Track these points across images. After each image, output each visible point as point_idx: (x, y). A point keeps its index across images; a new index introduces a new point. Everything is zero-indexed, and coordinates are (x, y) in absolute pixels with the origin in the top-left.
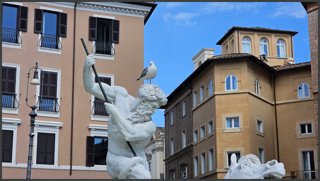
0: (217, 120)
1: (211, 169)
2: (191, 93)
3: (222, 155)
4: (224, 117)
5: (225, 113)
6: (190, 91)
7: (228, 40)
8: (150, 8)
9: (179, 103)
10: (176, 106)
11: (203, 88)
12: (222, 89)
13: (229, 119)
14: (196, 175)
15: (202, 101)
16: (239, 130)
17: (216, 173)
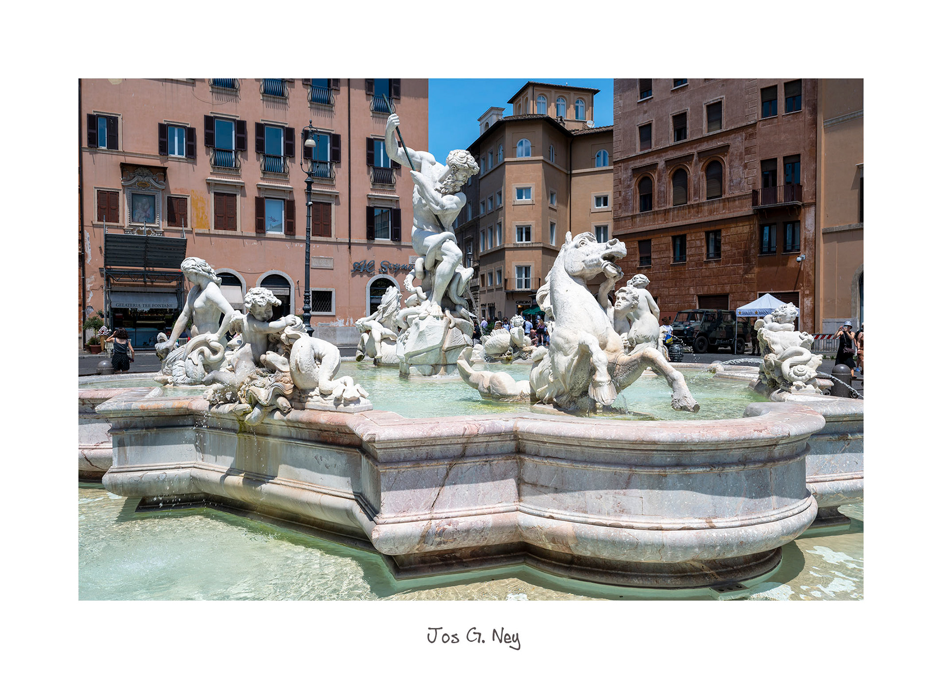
0: (506, 190)
1: (498, 245)
4: (514, 187)
5: (516, 182)
7: (521, 97)
11: (492, 153)
12: (513, 155)
13: (520, 189)
14: (482, 249)
15: (490, 168)
16: (529, 201)
17: (504, 250)
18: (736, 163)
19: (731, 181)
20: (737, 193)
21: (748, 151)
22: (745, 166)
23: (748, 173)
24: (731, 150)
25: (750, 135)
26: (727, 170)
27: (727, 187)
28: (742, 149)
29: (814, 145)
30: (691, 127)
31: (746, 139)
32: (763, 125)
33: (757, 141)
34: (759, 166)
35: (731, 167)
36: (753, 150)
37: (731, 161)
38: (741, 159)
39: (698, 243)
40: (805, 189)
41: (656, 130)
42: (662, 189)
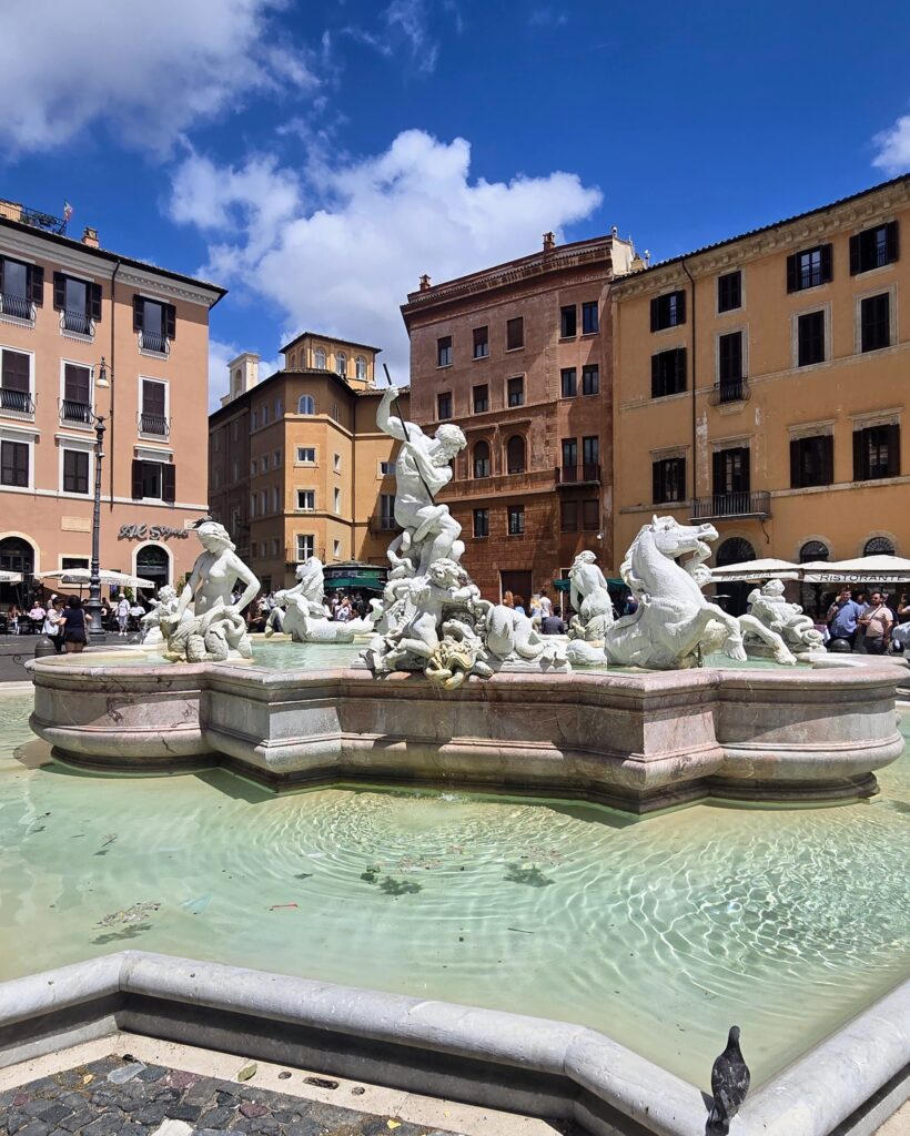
0: (286, 449)
1: (274, 510)
2: (249, 412)
3: (291, 494)
4: (295, 447)
5: (297, 442)
6: (246, 409)
7: (296, 348)
8: (218, 295)
9: (229, 424)
10: (224, 427)
11: (267, 407)
12: (295, 411)
13: (302, 452)
14: (253, 515)
15: (265, 424)
16: (314, 465)
17: (283, 516)
18: (538, 439)
19: (533, 457)
20: (539, 470)
22: (547, 443)
23: (550, 451)
24: (532, 426)
25: (551, 413)
26: (529, 446)
27: (529, 463)
28: (543, 426)
29: (611, 427)
30: (493, 400)
31: (546, 417)
32: (564, 405)
33: (557, 419)
34: (560, 445)
35: (533, 443)
36: (554, 428)
37: (533, 437)
38: (543, 436)
39: (501, 517)
40: (603, 469)
41: (456, 399)
42: (464, 461)
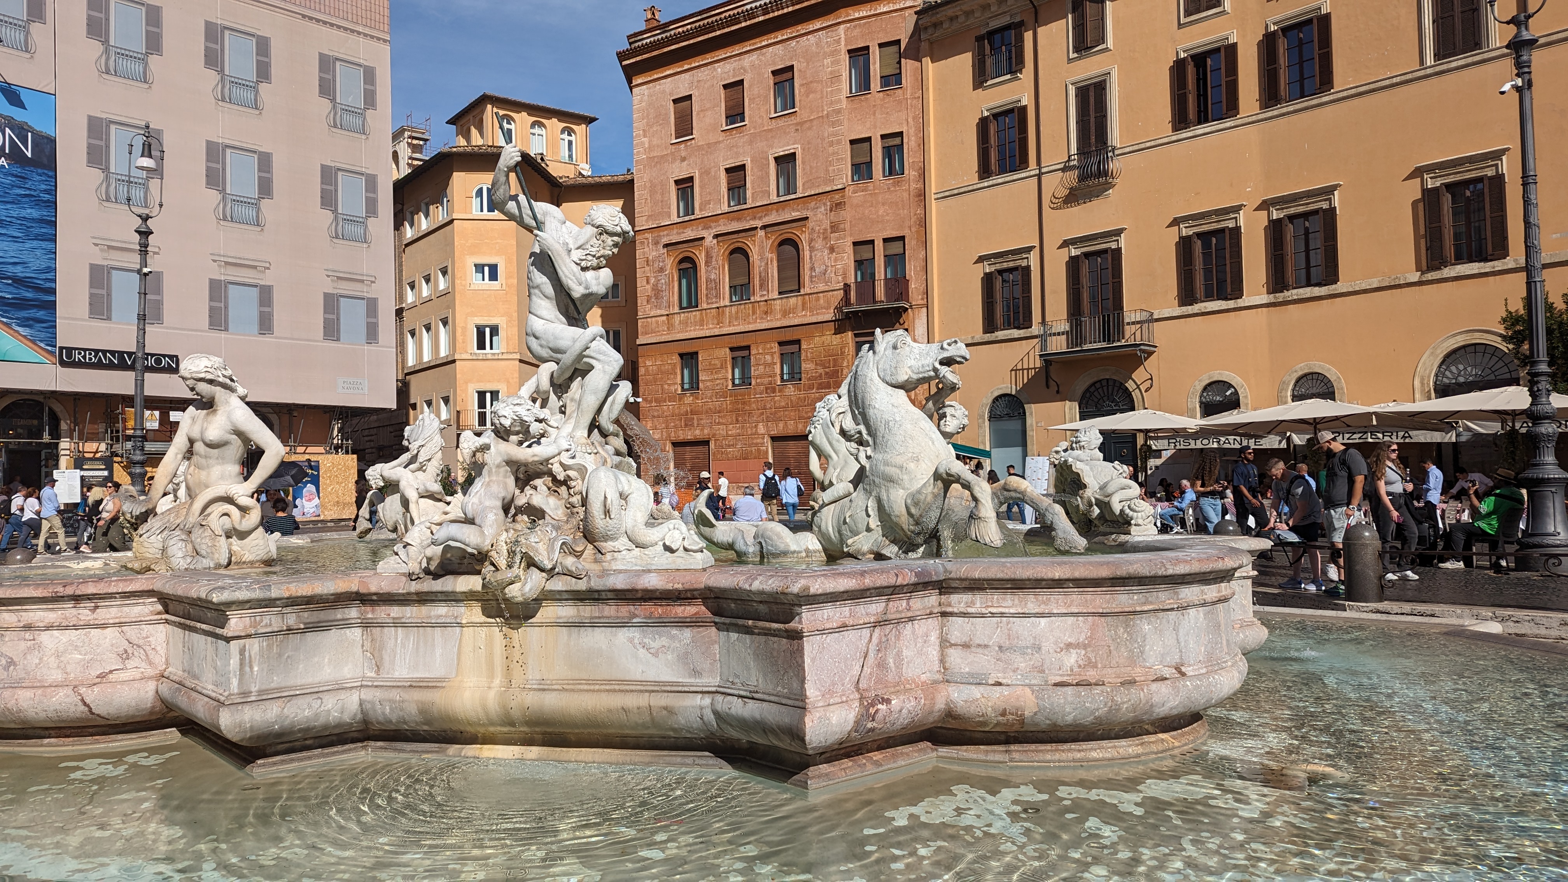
0: (456, 265)
1: (443, 354)
3: (464, 329)
4: (471, 261)
5: (472, 254)
7: (470, 117)
11: (427, 204)
12: (467, 209)
13: (479, 268)
14: (411, 361)
15: (425, 229)
16: (498, 287)
17: (454, 361)
18: (819, 243)
19: (812, 269)
20: (821, 287)
21: (835, 228)
22: (832, 249)
23: (836, 260)
24: (810, 224)
25: (837, 205)
26: (807, 253)
27: (807, 278)
28: (826, 224)
29: (923, 223)
30: (753, 188)
31: (831, 211)
32: (855, 192)
33: (847, 214)
34: (850, 250)
35: (812, 249)
36: (842, 226)
37: (811, 241)
38: (825, 238)
39: (768, 357)
40: (912, 286)
41: (701, 187)
42: (713, 277)
